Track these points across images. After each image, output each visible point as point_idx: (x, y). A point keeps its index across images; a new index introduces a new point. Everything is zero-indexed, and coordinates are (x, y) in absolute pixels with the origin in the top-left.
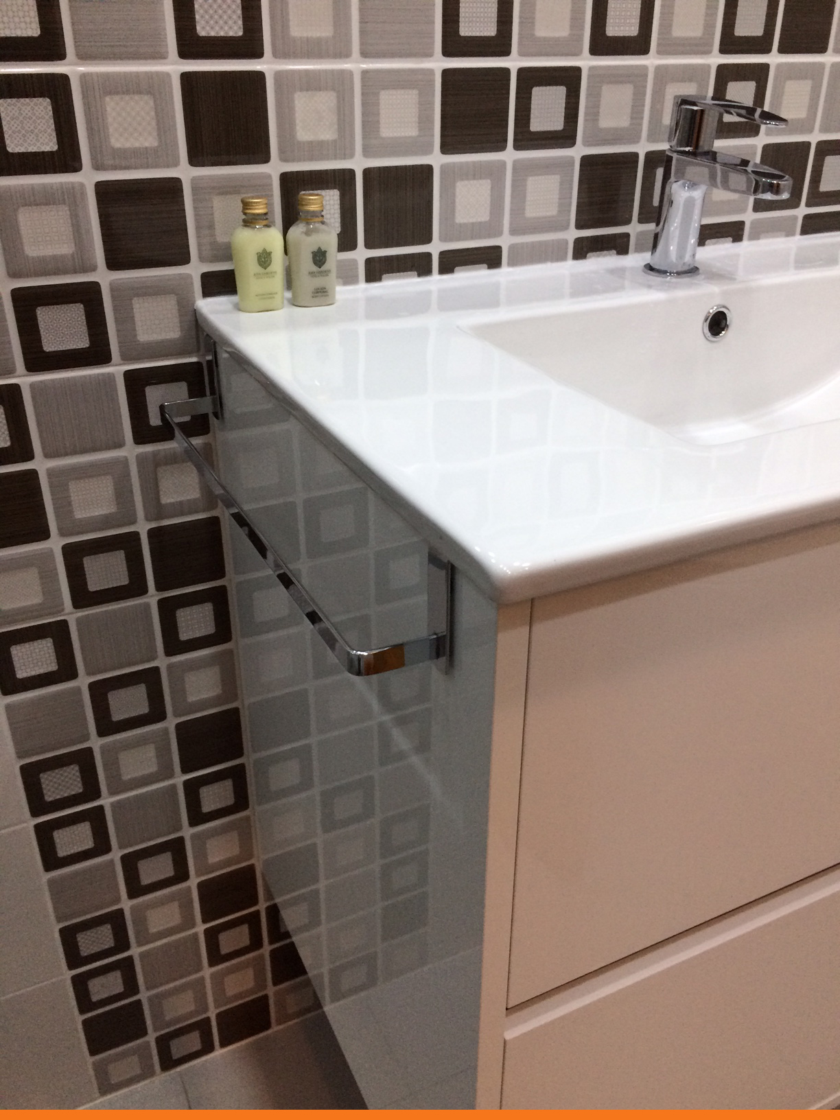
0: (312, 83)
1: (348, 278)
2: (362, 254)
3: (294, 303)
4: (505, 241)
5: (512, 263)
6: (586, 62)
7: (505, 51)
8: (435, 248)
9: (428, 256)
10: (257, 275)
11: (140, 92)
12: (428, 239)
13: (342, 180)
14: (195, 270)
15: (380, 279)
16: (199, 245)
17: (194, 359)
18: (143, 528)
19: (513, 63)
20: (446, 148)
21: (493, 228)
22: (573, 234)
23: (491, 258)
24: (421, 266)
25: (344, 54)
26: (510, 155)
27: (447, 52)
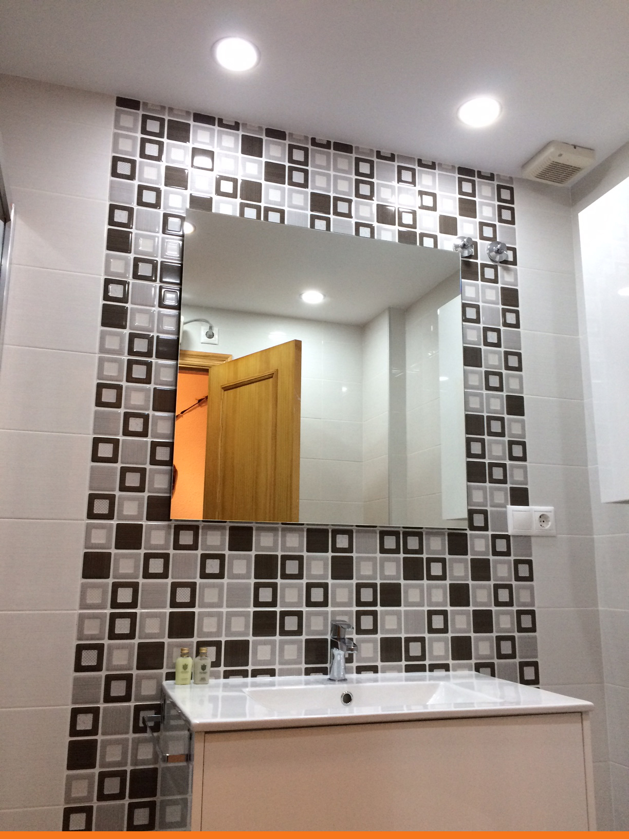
0: (210, 615)
1: (217, 677)
2: (222, 669)
3: (195, 683)
4: (277, 667)
5: (280, 675)
6: (305, 609)
7: (275, 606)
8: (250, 668)
9: (247, 671)
10: (182, 672)
11: (156, 617)
12: (247, 664)
13: (217, 644)
14: (164, 671)
15: (229, 678)
16: (167, 663)
17: (159, 703)
18: (129, 768)
19: (278, 609)
20: (254, 634)
21: (272, 662)
22: (304, 666)
23: (272, 673)
24: (244, 674)
25: (221, 606)
26: (278, 638)
27: (255, 606)
